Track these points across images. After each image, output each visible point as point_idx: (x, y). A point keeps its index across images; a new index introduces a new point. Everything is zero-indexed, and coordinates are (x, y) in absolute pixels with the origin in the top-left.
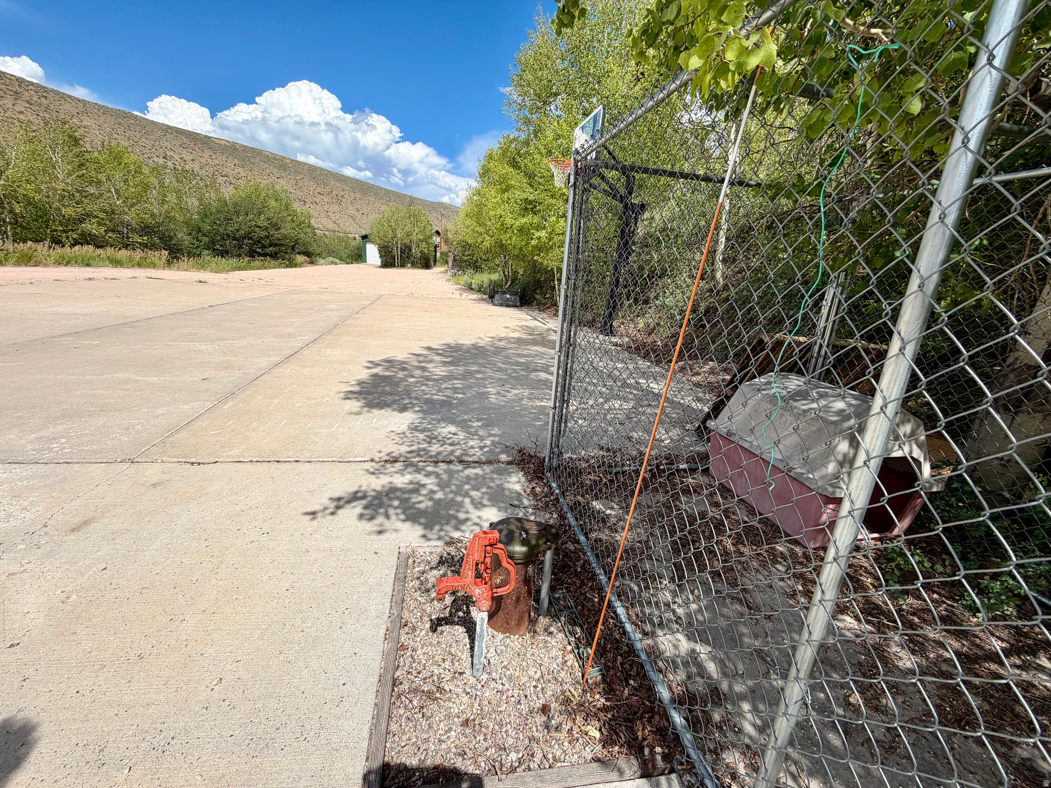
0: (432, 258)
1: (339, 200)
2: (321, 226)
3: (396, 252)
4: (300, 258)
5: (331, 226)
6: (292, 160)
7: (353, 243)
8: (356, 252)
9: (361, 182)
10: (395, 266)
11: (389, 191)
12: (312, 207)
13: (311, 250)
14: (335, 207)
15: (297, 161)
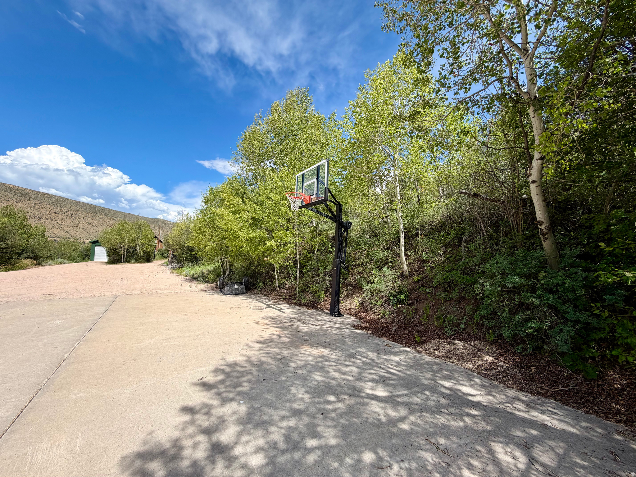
0: (153, 255)
1: (73, 217)
2: (52, 235)
3: (123, 252)
4: (27, 262)
5: (63, 234)
6: (33, 191)
7: (83, 246)
8: (85, 253)
9: (94, 206)
10: (121, 262)
11: (117, 212)
12: (47, 221)
13: (39, 254)
14: (70, 222)
15: (40, 192)
